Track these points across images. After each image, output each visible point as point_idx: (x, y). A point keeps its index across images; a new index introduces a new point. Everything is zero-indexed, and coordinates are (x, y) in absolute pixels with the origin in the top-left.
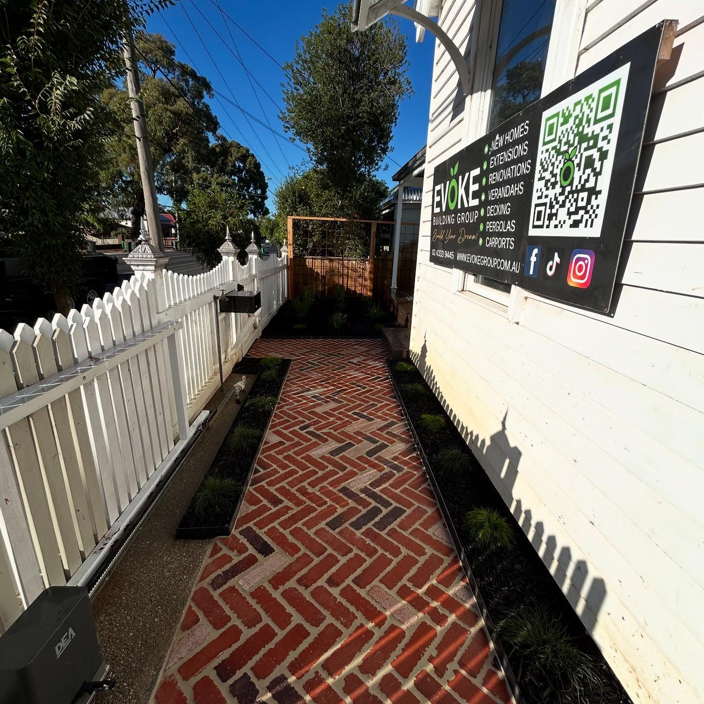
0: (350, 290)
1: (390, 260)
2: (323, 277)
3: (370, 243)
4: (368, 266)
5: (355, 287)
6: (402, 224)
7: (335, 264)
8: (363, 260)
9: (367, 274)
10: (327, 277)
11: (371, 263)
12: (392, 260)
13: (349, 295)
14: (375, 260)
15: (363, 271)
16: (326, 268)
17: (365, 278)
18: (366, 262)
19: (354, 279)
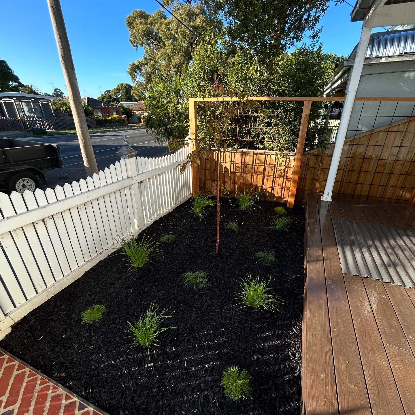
0: (266, 192)
1: (328, 156)
2: (233, 174)
3: (298, 131)
4: (293, 162)
5: (273, 188)
6: (357, 99)
7: (249, 159)
8: (287, 155)
9: (290, 173)
10: (238, 173)
11: (297, 159)
12: (331, 156)
13: (263, 198)
14: (303, 155)
15: (285, 169)
16: (237, 163)
17: (286, 179)
18: (291, 157)
19: (272, 178)
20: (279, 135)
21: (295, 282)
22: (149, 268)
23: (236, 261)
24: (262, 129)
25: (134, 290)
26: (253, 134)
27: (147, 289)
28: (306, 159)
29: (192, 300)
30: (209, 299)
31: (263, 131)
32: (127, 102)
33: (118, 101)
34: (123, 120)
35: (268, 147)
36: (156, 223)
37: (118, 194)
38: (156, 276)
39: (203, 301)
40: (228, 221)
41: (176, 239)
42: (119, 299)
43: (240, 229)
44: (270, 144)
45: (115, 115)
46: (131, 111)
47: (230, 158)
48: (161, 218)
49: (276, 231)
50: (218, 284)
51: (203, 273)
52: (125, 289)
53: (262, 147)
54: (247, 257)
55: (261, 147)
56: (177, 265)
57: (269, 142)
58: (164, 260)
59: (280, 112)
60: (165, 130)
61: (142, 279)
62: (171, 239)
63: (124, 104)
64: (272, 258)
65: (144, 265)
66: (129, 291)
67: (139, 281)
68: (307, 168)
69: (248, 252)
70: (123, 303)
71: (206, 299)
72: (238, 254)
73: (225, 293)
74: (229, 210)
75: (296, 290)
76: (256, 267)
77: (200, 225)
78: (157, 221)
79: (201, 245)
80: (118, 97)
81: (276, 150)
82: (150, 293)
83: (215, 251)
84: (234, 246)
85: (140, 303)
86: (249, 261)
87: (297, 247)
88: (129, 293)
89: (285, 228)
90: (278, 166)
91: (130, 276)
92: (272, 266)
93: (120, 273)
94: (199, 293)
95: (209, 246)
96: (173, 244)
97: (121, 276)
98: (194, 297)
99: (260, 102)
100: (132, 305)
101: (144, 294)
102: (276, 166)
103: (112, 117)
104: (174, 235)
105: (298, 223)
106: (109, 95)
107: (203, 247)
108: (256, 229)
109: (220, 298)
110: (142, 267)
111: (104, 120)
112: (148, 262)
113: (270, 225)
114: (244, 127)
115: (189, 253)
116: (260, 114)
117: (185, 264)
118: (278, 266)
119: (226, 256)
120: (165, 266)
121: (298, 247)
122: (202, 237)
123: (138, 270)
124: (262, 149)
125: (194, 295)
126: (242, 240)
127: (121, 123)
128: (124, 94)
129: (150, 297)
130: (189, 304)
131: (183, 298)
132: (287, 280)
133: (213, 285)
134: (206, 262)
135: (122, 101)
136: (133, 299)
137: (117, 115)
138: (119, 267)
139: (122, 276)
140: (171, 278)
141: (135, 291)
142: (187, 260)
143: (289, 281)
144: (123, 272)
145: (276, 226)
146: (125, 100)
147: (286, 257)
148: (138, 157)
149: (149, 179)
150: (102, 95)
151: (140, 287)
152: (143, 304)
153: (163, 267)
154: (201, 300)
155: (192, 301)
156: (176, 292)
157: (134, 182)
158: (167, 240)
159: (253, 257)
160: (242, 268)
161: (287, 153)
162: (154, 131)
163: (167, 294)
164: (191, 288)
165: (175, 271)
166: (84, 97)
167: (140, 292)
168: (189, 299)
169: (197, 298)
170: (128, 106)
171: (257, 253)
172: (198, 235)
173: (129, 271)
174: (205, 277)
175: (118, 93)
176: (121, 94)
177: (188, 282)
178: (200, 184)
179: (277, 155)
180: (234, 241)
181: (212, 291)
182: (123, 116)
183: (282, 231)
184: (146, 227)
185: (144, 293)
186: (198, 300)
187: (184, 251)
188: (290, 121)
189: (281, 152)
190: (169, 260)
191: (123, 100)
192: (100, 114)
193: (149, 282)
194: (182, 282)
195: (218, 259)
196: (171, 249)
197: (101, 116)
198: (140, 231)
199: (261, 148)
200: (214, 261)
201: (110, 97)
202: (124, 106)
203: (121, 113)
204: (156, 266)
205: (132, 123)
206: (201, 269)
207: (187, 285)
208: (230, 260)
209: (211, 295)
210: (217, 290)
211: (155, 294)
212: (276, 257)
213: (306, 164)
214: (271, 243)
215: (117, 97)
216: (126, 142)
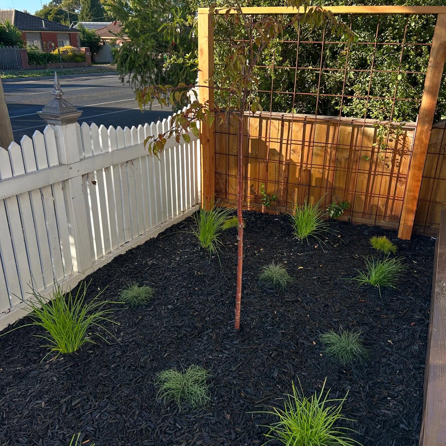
8: (398, 127)
11: (421, 137)
13: (348, 217)
14: (433, 128)
15: (394, 157)
16: (293, 142)
17: (398, 177)
18: (408, 132)
19: (367, 176)
20: (383, 86)
21: (402, 403)
22: (89, 356)
23: (276, 350)
24: (347, 73)
25: (48, 402)
26: (330, 84)
27: (77, 401)
28: (440, 137)
29: (171, 432)
30: (209, 433)
31: (350, 78)
32: (93, 21)
33: (74, 18)
34: (83, 57)
35: (361, 110)
36: (119, 260)
37: (36, 197)
38: (101, 374)
39: (193, 435)
40: (268, 262)
41: (153, 295)
42: (15, 421)
43: (291, 280)
44: (363, 105)
45: (67, 47)
46: (99, 40)
47: (280, 131)
48: (130, 250)
49: (369, 288)
50: (230, 399)
51: (200, 373)
52: (30, 401)
53: (348, 109)
54: (301, 341)
55: (346, 109)
56: (148, 353)
57: (362, 101)
58: (122, 342)
59: (386, 39)
60: (157, 75)
61: (71, 379)
62: (143, 296)
63: (86, 25)
64: (356, 347)
65: (80, 349)
66: (38, 404)
67: (63, 384)
68: (441, 156)
69: (304, 330)
70: (20, 430)
71: (200, 431)
72: (282, 333)
73: (244, 420)
74: (272, 240)
75: (403, 423)
76: (319, 364)
77: (208, 269)
78: (121, 256)
79: (204, 310)
80: (76, 11)
81: (376, 118)
82: (81, 411)
83: (233, 326)
84: (276, 316)
85: (57, 432)
86: (304, 350)
87: (412, 324)
88: (37, 409)
89: (389, 282)
90: (381, 150)
91: (46, 371)
92: (354, 363)
93: (28, 364)
94: (187, 418)
95: (221, 313)
96: (147, 306)
97: (28, 372)
98: (175, 424)
99: (344, 16)
100: (39, 437)
101: (68, 414)
102: (376, 150)
103: (62, 49)
104: (153, 286)
105: (419, 272)
106: (59, 6)
107: (209, 316)
108: (325, 281)
109: (232, 431)
110: (73, 353)
111: (44, 56)
112: (87, 344)
113: (357, 274)
114: (311, 67)
115: (177, 327)
116: (343, 41)
117: (166, 351)
118: (366, 365)
119: (255, 338)
120: (124, 352)
121: (414, 325)
122: (209, 294)
123: (64, 359)
124: (348, 115)
125: (175, 421)
126: (293, 304)
127: (77, 62)
128: (87, 7)
129: (81, 421)
130: (162, 441)
131: (153, 426)
132: (385, 398)
133: (221, 400)
134: (212, 348)
135: (83, 19)
136: (43, 422)
137: (70, 47)
138: (27, 351)
139: (30, 371)
140: (131, 380)
141: (50, 405)
142: (172, 342)
143: (390, 401)
144: (35, 362)
145: (369, 278)
146: (90, 18)
147: (387, 346)
148: (85, 124)
149: (107, 169)
150: (45, 7)
151: (62, 397)
152: (64, 435)
153: (117, 354)
154: (189, 432)
155: (169, 434)
156: (137, 412)
157: (73, 173)
158: (136, 298)
159: (314, 343)
160: (287, 365)
161: (398, 124)
162: (135, 77)
163: (118, 416)
164: (172, 404)
165: (143, 365)
166: (9, 10)
167: (60, 408)
168: (163, 430)
169: (182, 428)
170: (94, 30)
171: (323, 333)
172: (200, 289)
173: (45, 360)
174: (203, 381)
175: (76, 4)
176: (83, 6)
177: (166, 390)
178: (217, 184)
179: (378, 127)
180: (275, 307)
181: (215, 414)
182: (83, 49)
183: (384, 288)
184: (96, 269)
185: (70, 410)
186: (184, 433)
187: (167, 322)
188: (406, 58)
189: (386, 122)
190: (133, 341)
191: (85, 17)
192: (37, 43)
193: (83, 386)
194: (153, 391)
195: (237, 342)
196: (140, 317)
197: (40, 47)
198: (83, 277)
199: (346, 112)
200: (228, 347)
201: (60, 12)
202: (87, 29)
203: (79, 44)
204: (103, 352)
205: (100, 63)
206: (198, 362)
207: (163, 398)
208: (262, 345)
209: (214, 422)
210: (228, 413)
211: (91, 413)
212: (365, 345)
213: (439, 147)
214: (356, 314)
215: (74, 11)
216: (57, 92)
